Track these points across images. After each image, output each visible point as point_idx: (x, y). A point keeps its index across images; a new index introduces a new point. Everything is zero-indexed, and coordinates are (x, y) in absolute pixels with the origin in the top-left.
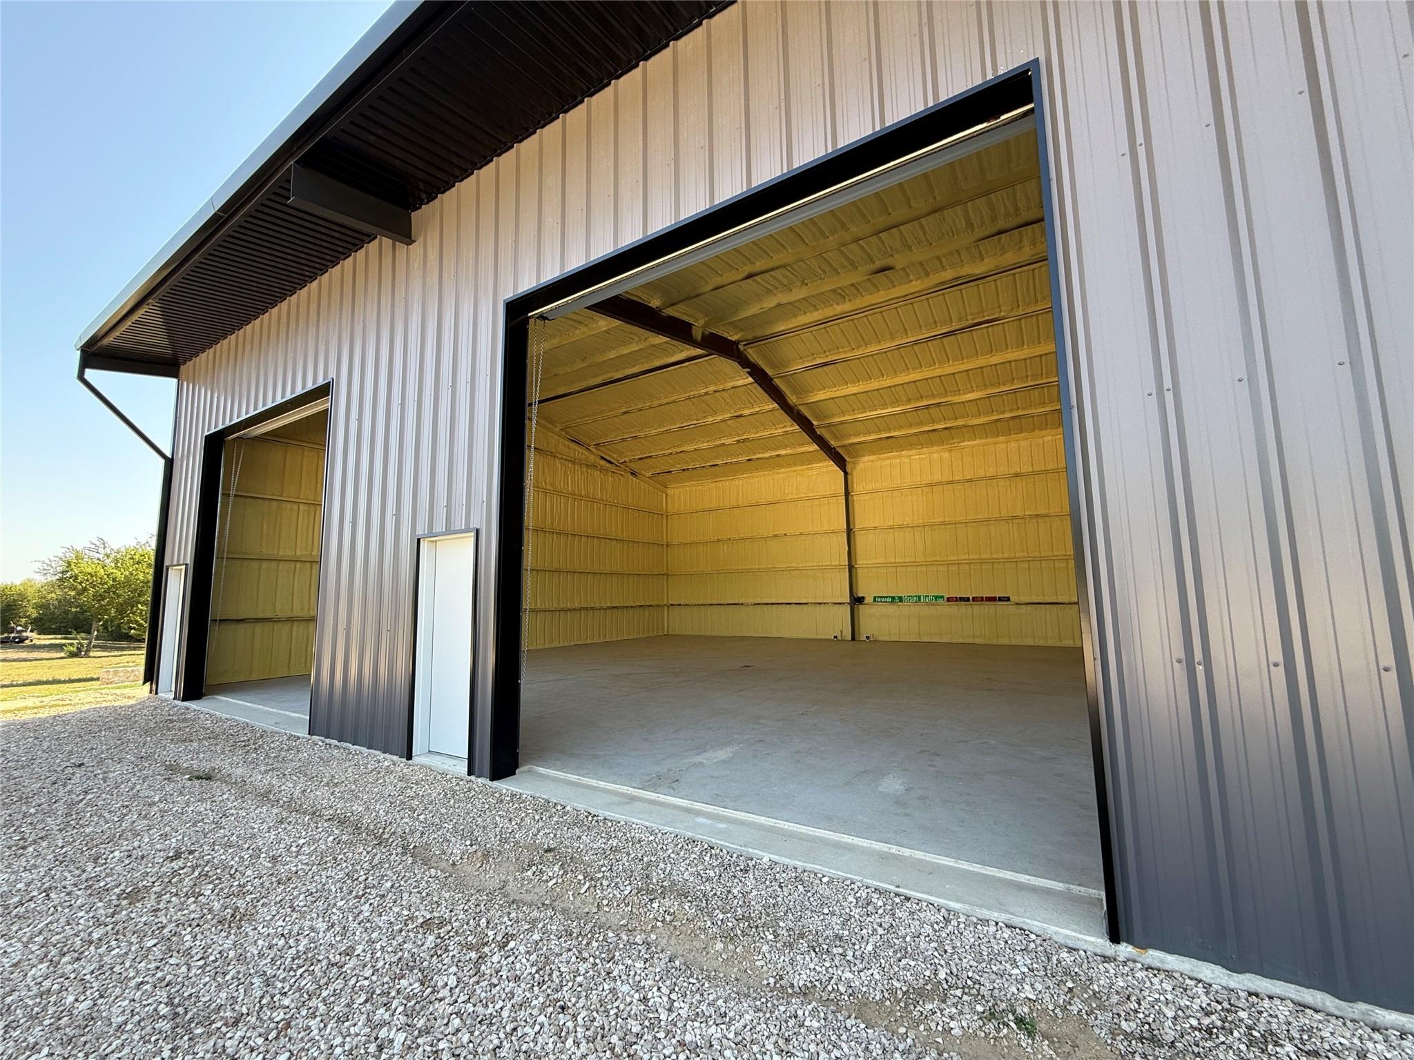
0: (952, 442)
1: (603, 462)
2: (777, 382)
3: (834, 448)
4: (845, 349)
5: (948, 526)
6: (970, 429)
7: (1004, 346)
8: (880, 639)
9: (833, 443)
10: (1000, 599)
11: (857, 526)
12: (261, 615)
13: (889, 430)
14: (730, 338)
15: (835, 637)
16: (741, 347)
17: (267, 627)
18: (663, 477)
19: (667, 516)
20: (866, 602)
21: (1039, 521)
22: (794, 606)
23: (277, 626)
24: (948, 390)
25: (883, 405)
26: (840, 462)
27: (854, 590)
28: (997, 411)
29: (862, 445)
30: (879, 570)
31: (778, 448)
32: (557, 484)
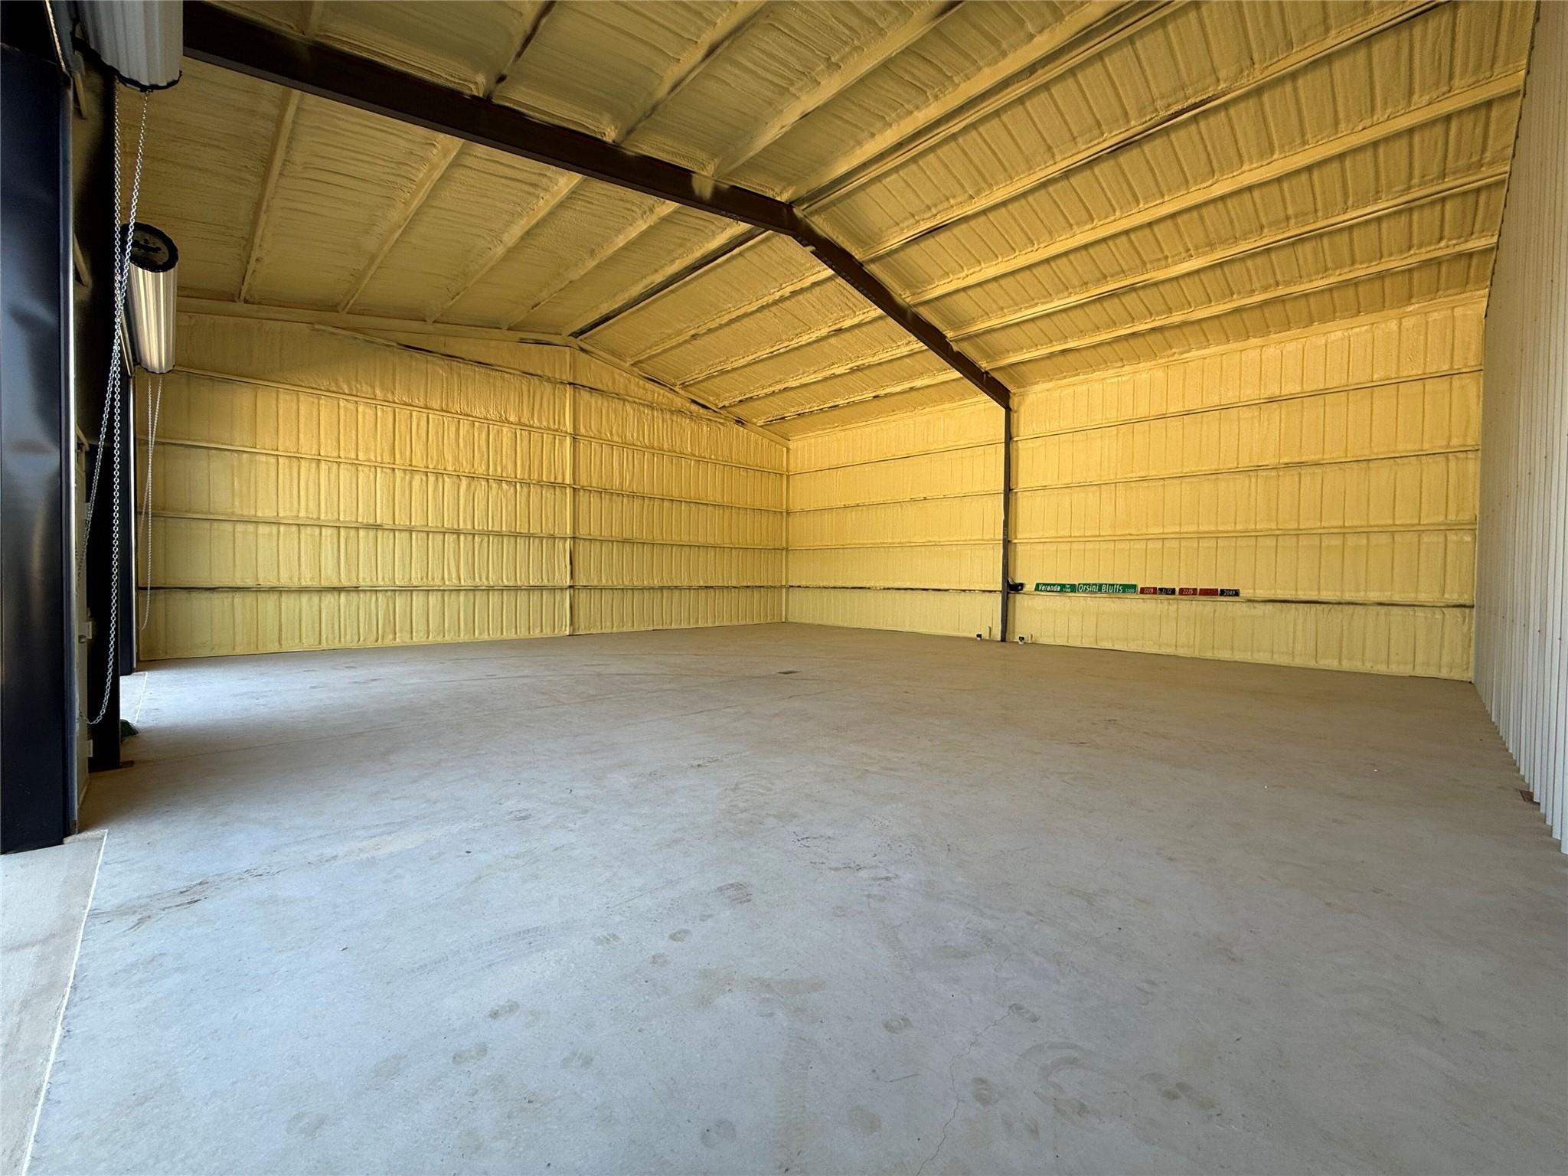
0: (1170, 352)
1: (694, 407)
2: (874, 269)
3: (987, 372)
4: (959, 199)
5: (1151, 484)
6: (1197, 327)
7: (1235, 160)
8: (1041, 641)
9: (984, 365)
10: (1223, 593)
11: (1020, 485)
12: (240, 584)
13: (1065, 338)
14: (778, 199)
15: (979, 636)
16: (798, 212)
17: (250, 598)
18: (779, 426)
19: (788, 476)
20: (1025, 590)
21: (1302, 472)
22: (920, 592)
23: (261, 597)
24: (1145, 259)
25: (1044, 297)
26: (1000, 393)
27: (1011, 574)
28: (1239, 293)
29: (1029, 366)
30: (1047, 546)
31: (910, 377)
32: (628, 434)
